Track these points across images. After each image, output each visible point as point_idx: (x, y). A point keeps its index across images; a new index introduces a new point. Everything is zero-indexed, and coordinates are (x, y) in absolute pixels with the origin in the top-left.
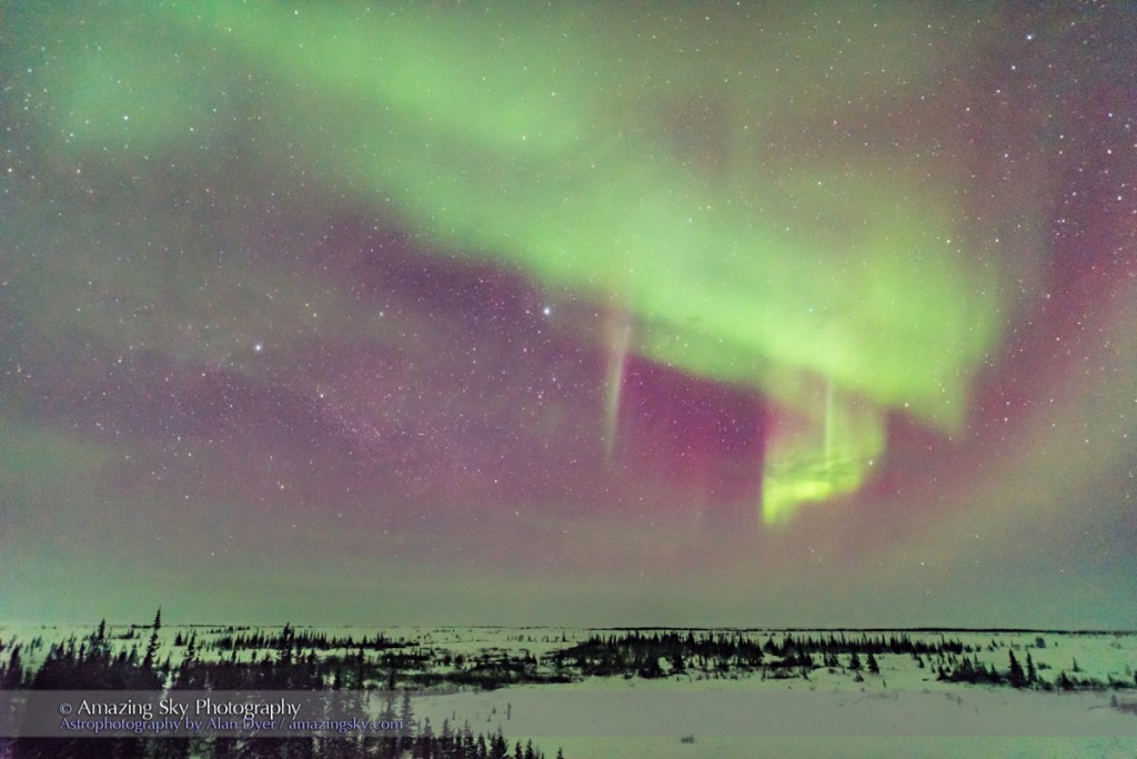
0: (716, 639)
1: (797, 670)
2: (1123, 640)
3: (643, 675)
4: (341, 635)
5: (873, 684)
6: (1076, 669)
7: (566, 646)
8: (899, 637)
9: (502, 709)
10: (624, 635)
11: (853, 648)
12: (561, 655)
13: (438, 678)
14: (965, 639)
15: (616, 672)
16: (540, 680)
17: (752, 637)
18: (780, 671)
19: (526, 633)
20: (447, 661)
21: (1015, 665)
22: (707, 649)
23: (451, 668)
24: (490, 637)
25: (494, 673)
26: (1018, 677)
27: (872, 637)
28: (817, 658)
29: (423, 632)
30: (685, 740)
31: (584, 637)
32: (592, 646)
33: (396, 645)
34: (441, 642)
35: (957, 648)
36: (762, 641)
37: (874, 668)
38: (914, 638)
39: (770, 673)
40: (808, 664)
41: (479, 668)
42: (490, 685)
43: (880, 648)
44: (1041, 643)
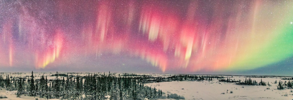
0: (192, 76)
1: (202, 80)
2: (241, 77)
3: (180, 81)
4: (139, 74)
5: (211, 81)
6: (234, 80)
7: (170, 77)
8: (216, 76)
9: (158, 85)
10: (179, 75)
11: (210, 77)
12: (169, 78)
13: (151, 80)
14: (224, 76)
15: (176, 80)
16: (165, 81)
17: (197, 76)
18: (199, 80)
19: (165, 75)
20: (153, 78)
21: (228, 79)
22: (190, 77)
23: (153, 79)
24: (160, 75)
25: (159, 80)
26: (228, 81)
27: (213, 76)
28: (205, 78)
29: (151, 74)
30: (182, 89)
31: (173, 75)
32: (174, 77)
33: (146, 76)
34: (153, 76)
35: (223, 77)
36: (198, 76)
37: (212, 80)
38: (218, 76)
39: (198, 80)
40: (203, 79)
41: (157, 79)
42: (158, 82)
43: (213, 77)
44: (232, 77)
